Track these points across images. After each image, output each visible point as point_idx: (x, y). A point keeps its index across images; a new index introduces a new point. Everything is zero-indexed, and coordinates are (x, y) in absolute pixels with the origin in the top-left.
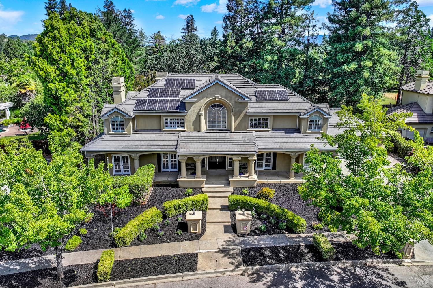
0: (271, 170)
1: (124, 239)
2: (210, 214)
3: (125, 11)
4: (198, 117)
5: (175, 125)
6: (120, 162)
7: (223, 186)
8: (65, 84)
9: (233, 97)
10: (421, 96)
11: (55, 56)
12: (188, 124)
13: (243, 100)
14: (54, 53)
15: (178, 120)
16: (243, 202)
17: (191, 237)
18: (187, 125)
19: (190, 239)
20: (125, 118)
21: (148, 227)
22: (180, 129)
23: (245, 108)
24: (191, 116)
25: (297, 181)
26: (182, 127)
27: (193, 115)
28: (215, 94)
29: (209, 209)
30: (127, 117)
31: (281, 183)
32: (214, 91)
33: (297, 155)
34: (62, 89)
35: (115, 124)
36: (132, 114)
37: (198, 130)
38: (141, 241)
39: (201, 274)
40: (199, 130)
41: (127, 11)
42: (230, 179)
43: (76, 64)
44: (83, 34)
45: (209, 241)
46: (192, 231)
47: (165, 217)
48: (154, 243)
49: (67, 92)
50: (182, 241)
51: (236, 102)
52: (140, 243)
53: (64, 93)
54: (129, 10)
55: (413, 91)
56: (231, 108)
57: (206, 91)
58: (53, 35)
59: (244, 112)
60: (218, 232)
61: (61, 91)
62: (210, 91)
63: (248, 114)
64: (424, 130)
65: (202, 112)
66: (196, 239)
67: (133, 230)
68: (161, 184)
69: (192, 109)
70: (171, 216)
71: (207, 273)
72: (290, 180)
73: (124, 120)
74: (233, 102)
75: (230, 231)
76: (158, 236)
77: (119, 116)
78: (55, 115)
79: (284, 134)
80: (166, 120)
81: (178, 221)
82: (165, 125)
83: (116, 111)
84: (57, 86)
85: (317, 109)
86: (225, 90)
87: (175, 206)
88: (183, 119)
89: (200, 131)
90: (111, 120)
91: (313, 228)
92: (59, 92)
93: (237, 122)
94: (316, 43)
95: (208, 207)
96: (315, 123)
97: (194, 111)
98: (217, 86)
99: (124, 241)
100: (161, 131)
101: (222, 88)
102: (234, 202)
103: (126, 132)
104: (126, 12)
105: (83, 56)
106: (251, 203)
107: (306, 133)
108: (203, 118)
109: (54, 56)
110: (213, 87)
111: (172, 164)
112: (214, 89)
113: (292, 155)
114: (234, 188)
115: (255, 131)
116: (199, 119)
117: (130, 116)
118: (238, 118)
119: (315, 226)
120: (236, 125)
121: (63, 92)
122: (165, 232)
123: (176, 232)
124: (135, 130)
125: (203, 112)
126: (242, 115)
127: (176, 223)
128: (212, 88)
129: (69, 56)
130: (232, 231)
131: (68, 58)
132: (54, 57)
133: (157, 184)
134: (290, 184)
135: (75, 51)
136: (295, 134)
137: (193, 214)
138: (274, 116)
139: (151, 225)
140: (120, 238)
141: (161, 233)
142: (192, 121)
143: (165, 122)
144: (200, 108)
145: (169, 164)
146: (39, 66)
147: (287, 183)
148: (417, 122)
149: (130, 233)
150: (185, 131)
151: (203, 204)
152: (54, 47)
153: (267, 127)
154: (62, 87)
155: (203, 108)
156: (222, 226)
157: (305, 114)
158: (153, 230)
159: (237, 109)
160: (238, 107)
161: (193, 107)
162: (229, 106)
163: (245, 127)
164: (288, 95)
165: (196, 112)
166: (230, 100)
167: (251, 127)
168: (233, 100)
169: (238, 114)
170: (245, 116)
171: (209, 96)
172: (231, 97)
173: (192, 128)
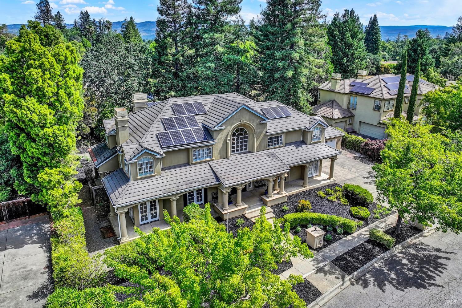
4: (226, 142)
5: (202, 156)
9: (255, 120)
10: (337, 95)
12: (216, 152)
13: (264, 122)
15: (206, 150)
16: (299, 219)
17: (285, 266)
18: (214, 154)
19: (286, 268)
20: (155, 158)
22: (208, 159)
23: (264, 128)
24: (219, 144)
26: (210, 156)
28: (241, 118)
30: (158, 156)
31: (300, 192)
35: (142, 166)
36: (162, 152)
39: (327, 295)
40: (225, 157)
42: (268, 200)
50: (281, 272)
51: (257, 124)
55: (330, 91)
56: (253, 130)
57: (233, 117)
59: (264, 132)
61: (62, 136)
62: (237, 117)
63: (267, 134)
64: (344, 122)
65: (229, 138)
66: (290, 267)
69: (219, 137)
71: (331, 292)
72: (306, 188)
73: (153, 160)
74: (255, 124)
77: (149, 157)
78: (54, 169)
79: (295, 147)
80: (195, 152)
82: (193, 157)
83: (146, 152)
85: (319, 122)
86: (249, 114)
88: (211, 149)
89: (227, 157)
90: (138, 163)
93: (258, 142)
96: (316, 134)
97: (221, 138)
98: (243, 111)
100: (189, 165)
101: (246, 112)
102: (292, 222)
103: (156, 174)
107: (311, 144)
108: (230, 144)
110: (239, 112)
111: (198, 197)
112: (241, 114)
114: (272, 207)
115: (273, 149)
116: (225, 145)
117: (161, 155)
118: (258, 138)
124: (163, 170)
126: (262, 135)
136: (303, 146)
138: (286, 133)
143: (193, 154)
144: (226, 135)
146: (27, 107)
148: (341, 117)
150: (212, 160)
152: (44, 81)
153: (281, 143)
155: (230, 134)
157: (311, 128)
159: (259, 131)
160: (259, 128)
161: (220, 134)
162: (252, 128)
163: (264, 147)
164: (290, 112)
165: (223, 139)
166: (253, 122)
167: (269, 146)
168: (255, 123)
169: (259, 135)
170: (265, 135)
171: (235, 121)
172: (253, 120)
173: (219, 156)
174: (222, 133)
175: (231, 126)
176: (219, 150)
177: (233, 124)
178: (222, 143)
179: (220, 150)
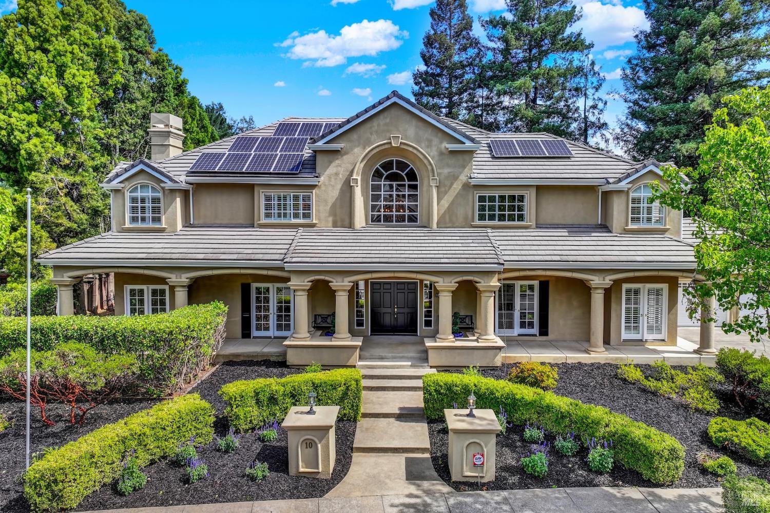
0: (536, 335)
1: (55, 481)
2: (367, 429)
3: (244, 120)
4: (348, 188)
5: (288, 211)
6: (146, 307)
7: (410, 363)
8: (34, 118)
9: (436, 141)
11: (20, 55)
12: (321, 208)
13: (460, 147)
14: (20, 47)
15: (296, 198)
17: (296, 488)
18: (318, 211)
19: (294, 494)
20: (163, 188)
21: (159, 453)
22: (301, 221)
23: (464, 167)
24: (330, 188)
25: (612, 359)
26: (307, 216)
27: (333, 186)
28: (389, 131)
29: (365, 415)
30: (169, 185)
31: (569, 361)
32: (386, 124)
33: (608, 281)
34: (24, 128)
35: (139, 205)
36: (183, 178)
37: (347, 223)
38: (122, 494)
40: (348, 225)
41: (248, 120)
42: (427, 344)
43: (66, 76)
44: (96, 21)
45: (354, 502)
46: (301, 470)
47: (222, 426)
48: (164, 503)
49: (37, 135)
50: (263, 499)
51: (441, 154)
52: (118, 500)
53: (29, 138)
54: (251, 119)
56: (429, 168)
57: (368, 125)
58: (23, 14)
59: (463, 178)
60: (389, 477)
61: (23, 132)
62: (379, 125)
63: (473, 182)
65: (357, 176)
66: (310, 495)
67: (97, 451)
68: (242, 358)
69: (331, 170)
70: (244, 426)
72: (593, 355)
73: (160, 195)
74: (434, 152)
75: (427, 473)
76: (186, 480)
77: (151, 183)
79: (565, 234)
80: (268, 199)
81: (263, 441)
82: (263, 211)
83: (142, 170)
84: (13, 120)
85: (652, 168)
86: (414, 122)
87: (257, 394)
88: (309, 198)
89: (351, 225)
90: (128, 194)
91: (704, 471)
92: (16, 133)
93: (445, 203)
94: (602, 121)
95: (362, 410)
96: (646, 205)
97: (337, 174)
98: (394, 112)
99: (56, 488)
100: (253, 227)
101: (407, 117)
102: (439, 391)
103: (164, 226)
104: (246, 122)
105: (92, 65)
106: (492, 393)
107: (624, 231)
108: (358, 191)
109: (17, 53)
110: (386, 114)
111: (280, 318)
112: (388, 120)
113: (596, 281)
114: (439, 369)
115: (493, 227)
116: (348, 193)
117: (176, 182)
118: (446, 192)
119: (710, 463)
120: (442, 212)
121: (27, 134)
122: (213, 470)
123: (248, 471)
124: (187, 224)
125: (359, 178)
126: (457, 186)
127: (257, 447)
128: (381, 117)
129: (54, 57)
130: (435, 474)
131: (49, 61)
132: (16, 56)
133: (231, 359)
134: (592, 364)
135: (69, 48)
136: (595, 234)
137: (308, 413)
138: (539, 188)
139: (174, 447)
140: (42, 477)
141: (198, 469)
142: (331, 201)
143: (263, 202)
144: (350, 168)
145: (271, 316)
147: (583, 361)
149: (87, 463)
150: (313, 226)
151: (345, 394)
153: (521, 218)
154: (25, 122)
155: (360, 166)
156: (400, 461)
157: (620, 180)
158: (176, 463)
159: (446, 171)
160: (448, 166)
161: (334, 164)
162: (426, 162)
163: (466, 218)
164: (570, 149)
165: (342, 177)
166: (429, 146)
167: (482, 217)
168: (434, 149)
169: (448, 183)
170: (466, 186)
171: (374, 137)
172: (430, 141)
173: (331, 219)
174: (337, 162)
175: (364, 148)
176: (330, 204)
177: (369, 142)
178: (339, 186)
179: (334, 205)
